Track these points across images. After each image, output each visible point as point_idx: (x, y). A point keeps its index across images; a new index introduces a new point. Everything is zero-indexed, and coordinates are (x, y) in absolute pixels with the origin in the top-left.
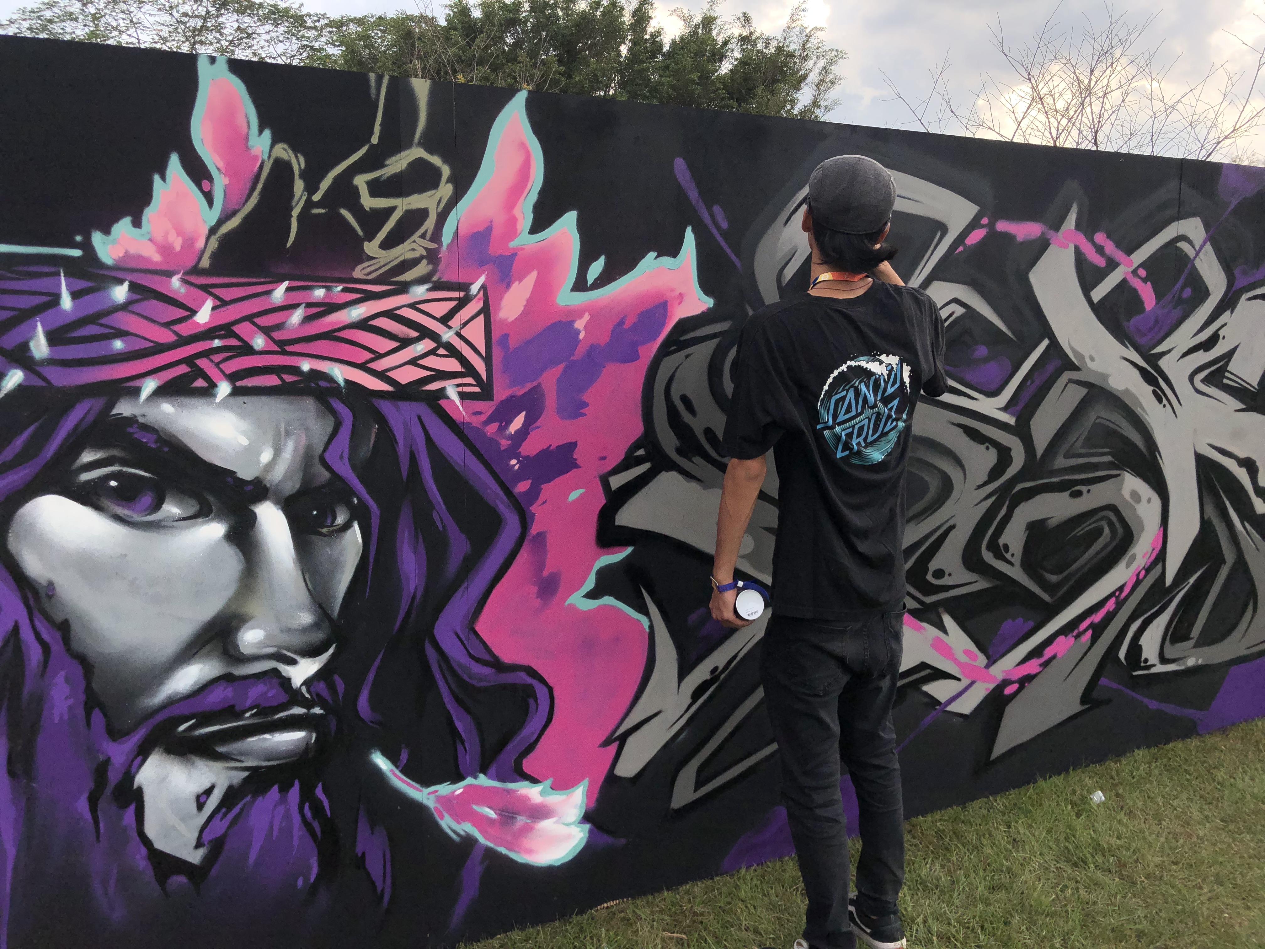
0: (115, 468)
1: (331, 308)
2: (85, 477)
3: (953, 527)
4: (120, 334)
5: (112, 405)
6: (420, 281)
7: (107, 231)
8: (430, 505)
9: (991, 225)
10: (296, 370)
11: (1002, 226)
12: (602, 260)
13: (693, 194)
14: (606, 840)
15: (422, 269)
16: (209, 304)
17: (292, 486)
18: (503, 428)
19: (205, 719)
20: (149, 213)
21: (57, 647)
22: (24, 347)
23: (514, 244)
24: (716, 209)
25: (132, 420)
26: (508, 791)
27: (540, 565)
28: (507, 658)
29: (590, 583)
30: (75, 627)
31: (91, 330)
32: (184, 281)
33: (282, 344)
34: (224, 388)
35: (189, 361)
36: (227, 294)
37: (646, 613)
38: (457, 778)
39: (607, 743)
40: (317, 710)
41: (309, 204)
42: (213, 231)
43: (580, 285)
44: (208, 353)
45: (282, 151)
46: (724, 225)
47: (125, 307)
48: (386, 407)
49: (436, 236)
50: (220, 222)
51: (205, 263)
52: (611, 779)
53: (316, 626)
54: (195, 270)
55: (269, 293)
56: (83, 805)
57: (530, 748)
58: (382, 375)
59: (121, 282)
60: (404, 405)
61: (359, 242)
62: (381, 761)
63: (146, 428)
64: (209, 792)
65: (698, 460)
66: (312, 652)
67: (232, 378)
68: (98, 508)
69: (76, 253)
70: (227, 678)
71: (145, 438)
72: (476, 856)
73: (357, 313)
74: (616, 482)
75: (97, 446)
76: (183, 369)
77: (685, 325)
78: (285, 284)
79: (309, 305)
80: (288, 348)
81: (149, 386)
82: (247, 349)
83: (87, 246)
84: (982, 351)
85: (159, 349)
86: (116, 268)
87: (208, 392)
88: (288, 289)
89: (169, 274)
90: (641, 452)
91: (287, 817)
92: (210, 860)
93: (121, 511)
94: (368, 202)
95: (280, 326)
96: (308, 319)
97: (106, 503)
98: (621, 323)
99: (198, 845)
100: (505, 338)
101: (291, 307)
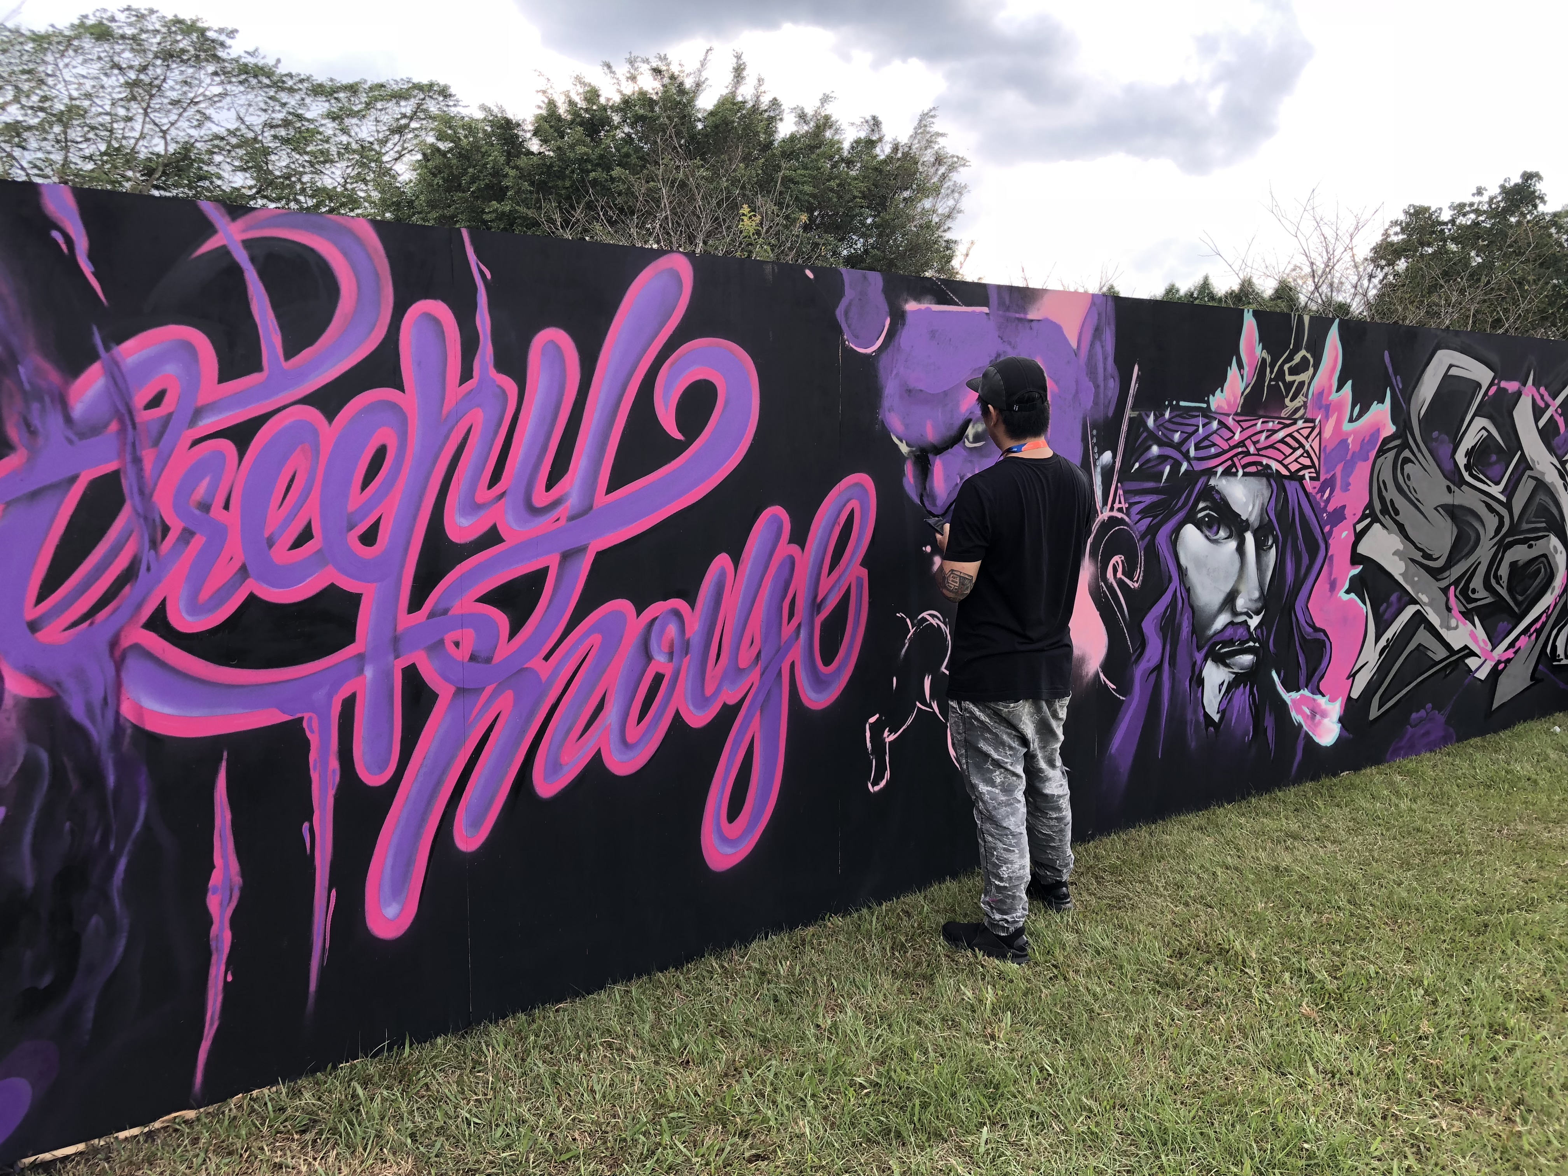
0: (1207, 512)
1: (1275, 432)
2: (1200, 515)
3: (1480, 563)
4: (1214, 445)
5: (1208, 481)
6: (1301, 418)
7: (1214, 395)
8: (1297, 538)
9: (1499, 384)
10: (1261, 464)
11: (1503, 384)
12: (1359, 406)
13: (1390, 370)
14: (1346, 734)
15: (1302, 412)
16: (1239, 429)
17: (1256, 525)
19: (1225, 644)
20: (1226, 385)
21: (1186, 601)
22: (1188, 451)
23: (1330, 398)
24: (1398, 377)
25: (1213, 488)
26: (1314, 700)
27: (1330, 574)
28: (1317, 625)
29: (1347, 586)
30: (1191, 591)
31: (1206, 443)
32: (1234, 419)
33: (1258, 450)
34: (1240, 473)
35: (1231, 458)
36: (1245, 425)
37: (1365, 604)
38: (1298, 690)
39: (1348, 678)
40: (1257, 645)
41: (1271, 380)
42: (1243, 393)
43: (1351, 420)
44: (1236, 455)
45: (1265, 354)
46: (1401, 386)
47: (1215, 432)
48: (1286, 482)
49: (1306, 396)
50: (1245, 390)
51: (1239, 411)
52: (1349, 698)
53: (1260, 598)
54: (1236, 414)
55: (1256, 424)
56: (1187, 683)
57: (1322, 677)
58: (1286, 467)
59: (1215, 419)
60: (1293, 482)
61: (1283, 398)
62: (1274, 675)
63: (1218, 492)
64: (1222, 684)
65: (1387, 516)
66: (1257, 613)
67: (1244, 467)
68: (1202, 531)
69: (1205, 405)
70: (1231, 623)
71: (1217, 497)
72: (1302, 735)
73: (1281, 435)
74: (1359, 527)
75: (1204, 501)
76: (1229, 462)
77: (1386, 441)
78: (1261, 420)
79: (1268, 431)
80: (1261, 453)
81: (1220, 470)
82: (1247, 453)
83: (1208, 402)
84: (1494, 458)
85: (1224, 452)
86: (1215, 413)
87: (1235, 474)
88: (1263, 422)
89: (1228, 415)
90: (1367, 512)
91: (1245, 701)
92: (1221, 719)
93: (1208, 533)
94: (1289, 378)
95: (1258, 442)
96: (1267, 437)
97: (1204, 529)
98: (1364, 440)
99: (1218, 712)
100: (1325, 447)
101: (1262, 432)
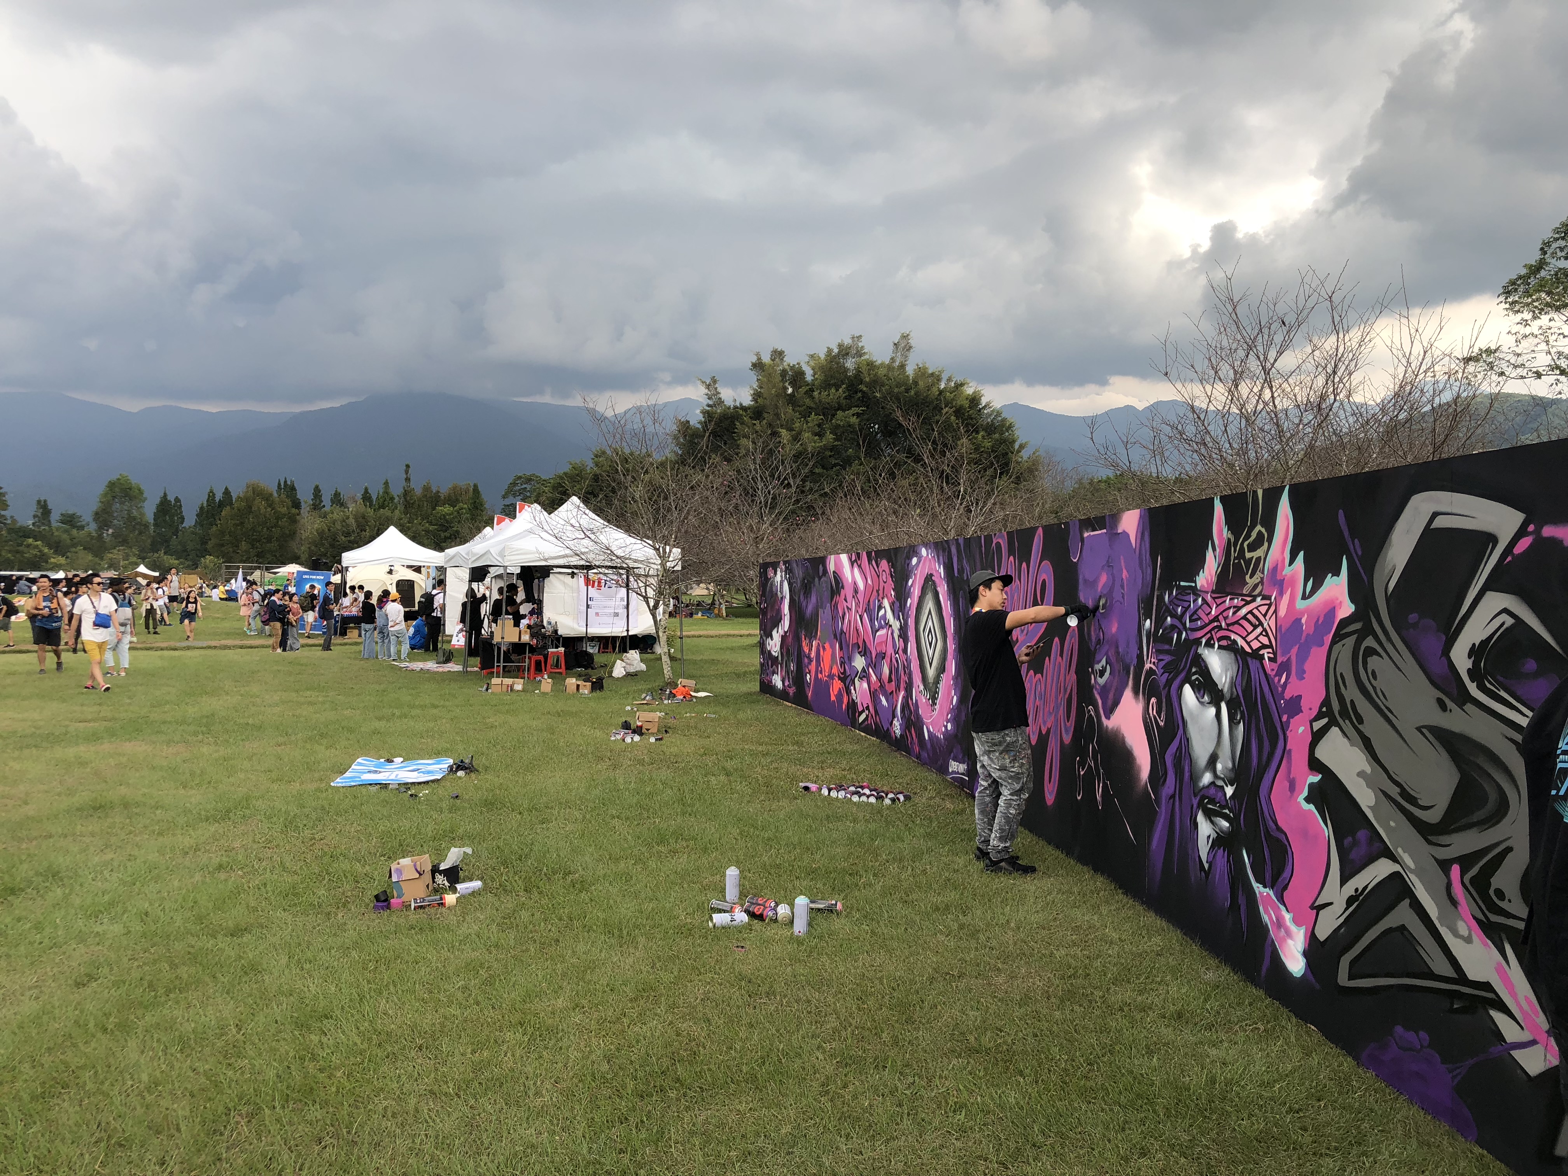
0: (1197, 676)
1: (1239, 608)
2: (1193, 678)
3: (1509, 850)
5: (1197, 649)
6: (1259, 595)
7: (1199, 575)
8: (1259, 720)
9: (1537, 531)
10: (1229, 638)
11: (1548, 531)
12: (1311, 581)
13: (1346, 533)
14: (1311, 977)
15: (1260, 587)
16: (1215, 606)
17: (1228, 696)
18: (1280, 680)
19: (1210, 801)
20: (1206, 566)
21: (1187, 749)
22: (1186, 622)
23: (1284, 573)
24: (1356, 540)
25: (1200, 656)
27: (1289, 772)
28: (1279, 823)
29: (1306, 792)
30: (1190, 742)
31: (1195, 616)
32: (1211, 596)
33: (1228, 625)
34: (1216, 646)
35: (1210, 631)
36: (1218, 601)
37: (1327, 826)
38: (1264, 886)
39: (1312, 907)
40: (1231, 815)
41: (1235, 558)
42: (1216, 572)
43: (1304, 598)
44: (1213, 629)
45: (1230, 535)
46: (1360, 553)
47: (1201, 607)
48: (1249, 660)
49: (1263, 571)
50: (1217, 569)
52: (1313, 934)
53: (1232, 769)
54: (1213, 592)
57: (1285, 887)
58: (1248, 643)
59: (1200, 596)
60: (1255, 661)
61: (1245, 575)
62: (1245, 855)
63: (1203, 660)
64: (1209, 837)
66: (1231, 783)
68: (1194, 692)
70: (1214, 785)
71: (1203, 664)
72: (1269, 940)
74: (1316, 727)
75: (1196, 666)
76: (1209, 635)
77: (1340, 624)
78: (1229, 597)
81: (1204, 641)
82: (1220, 628)
84: (1531, 665)
85: (1206, 625)
86: (1200, 591)
87: (1212, 646)
88: (1230, 599)
89: (1207, 593)
90: (1324, 710)
91: (1224, 865)
92: (1209, 870)
94: (1248, 555)
97: (1196, 691)
98: (1318, 620)
99: (1207, 862)
100: (1281, 626)
101: (1229, 608)
